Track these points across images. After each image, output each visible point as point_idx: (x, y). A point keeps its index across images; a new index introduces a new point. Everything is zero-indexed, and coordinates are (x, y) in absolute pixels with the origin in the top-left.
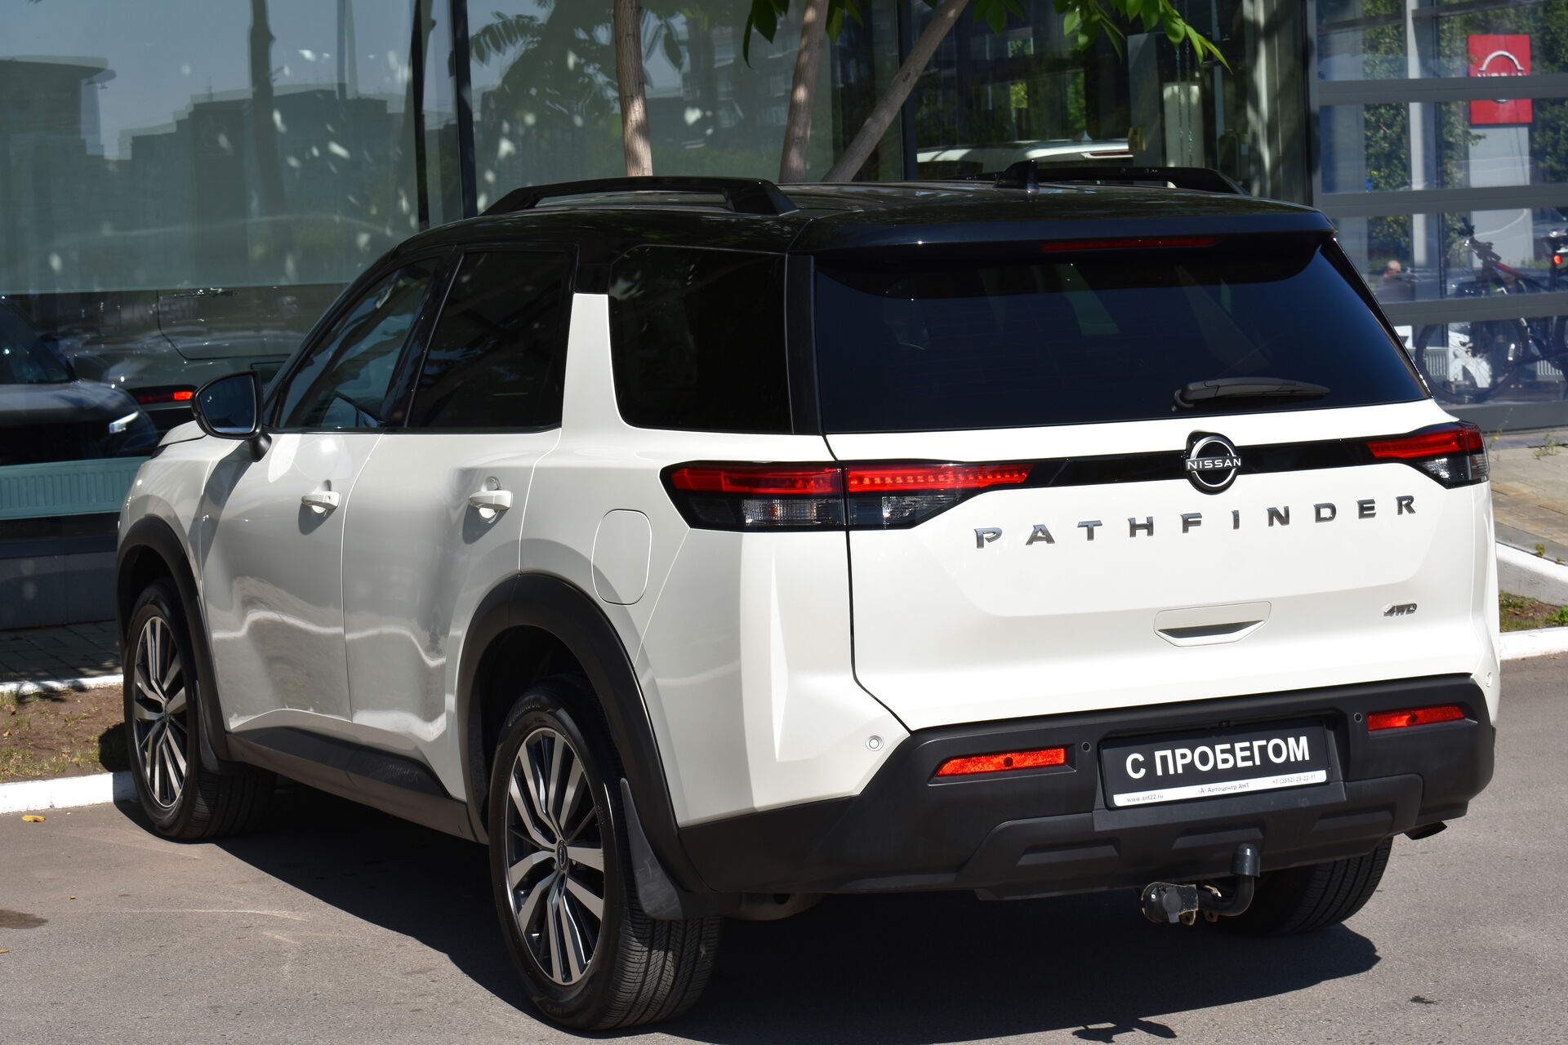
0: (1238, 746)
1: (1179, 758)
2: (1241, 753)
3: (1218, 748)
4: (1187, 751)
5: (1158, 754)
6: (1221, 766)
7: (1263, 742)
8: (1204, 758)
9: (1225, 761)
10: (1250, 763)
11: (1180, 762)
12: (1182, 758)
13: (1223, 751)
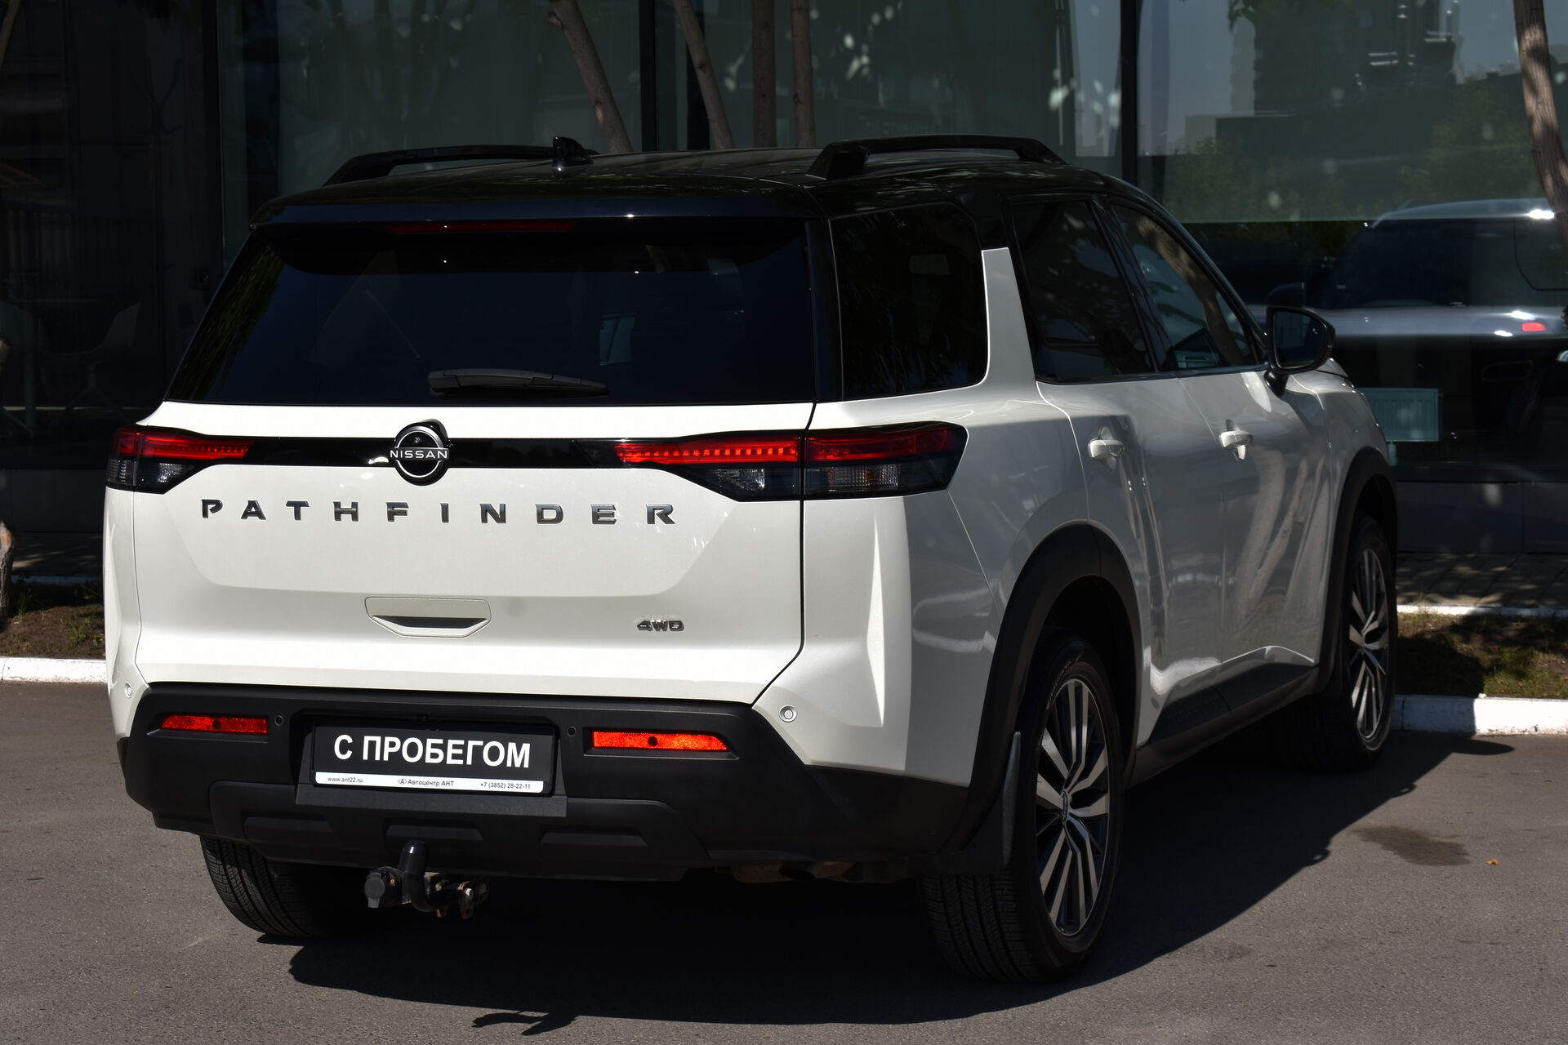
0: (451, 743)
1: (386, 745)
2: (452, 750)
3: (430, 741)
4: (397, 740)
5: (367, 739)
6: (428, 760)
7: (480, 743)
8: (412, 750)
9: (434, 756)
10: (461, 762)
11: (387, 750)
12: (390, 747)
13: (434, 746)
